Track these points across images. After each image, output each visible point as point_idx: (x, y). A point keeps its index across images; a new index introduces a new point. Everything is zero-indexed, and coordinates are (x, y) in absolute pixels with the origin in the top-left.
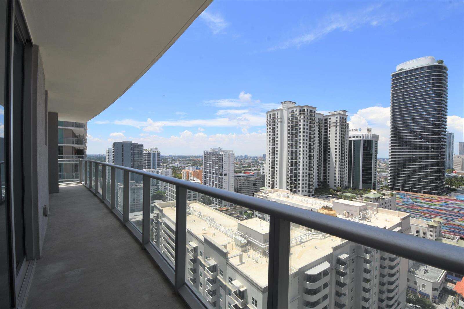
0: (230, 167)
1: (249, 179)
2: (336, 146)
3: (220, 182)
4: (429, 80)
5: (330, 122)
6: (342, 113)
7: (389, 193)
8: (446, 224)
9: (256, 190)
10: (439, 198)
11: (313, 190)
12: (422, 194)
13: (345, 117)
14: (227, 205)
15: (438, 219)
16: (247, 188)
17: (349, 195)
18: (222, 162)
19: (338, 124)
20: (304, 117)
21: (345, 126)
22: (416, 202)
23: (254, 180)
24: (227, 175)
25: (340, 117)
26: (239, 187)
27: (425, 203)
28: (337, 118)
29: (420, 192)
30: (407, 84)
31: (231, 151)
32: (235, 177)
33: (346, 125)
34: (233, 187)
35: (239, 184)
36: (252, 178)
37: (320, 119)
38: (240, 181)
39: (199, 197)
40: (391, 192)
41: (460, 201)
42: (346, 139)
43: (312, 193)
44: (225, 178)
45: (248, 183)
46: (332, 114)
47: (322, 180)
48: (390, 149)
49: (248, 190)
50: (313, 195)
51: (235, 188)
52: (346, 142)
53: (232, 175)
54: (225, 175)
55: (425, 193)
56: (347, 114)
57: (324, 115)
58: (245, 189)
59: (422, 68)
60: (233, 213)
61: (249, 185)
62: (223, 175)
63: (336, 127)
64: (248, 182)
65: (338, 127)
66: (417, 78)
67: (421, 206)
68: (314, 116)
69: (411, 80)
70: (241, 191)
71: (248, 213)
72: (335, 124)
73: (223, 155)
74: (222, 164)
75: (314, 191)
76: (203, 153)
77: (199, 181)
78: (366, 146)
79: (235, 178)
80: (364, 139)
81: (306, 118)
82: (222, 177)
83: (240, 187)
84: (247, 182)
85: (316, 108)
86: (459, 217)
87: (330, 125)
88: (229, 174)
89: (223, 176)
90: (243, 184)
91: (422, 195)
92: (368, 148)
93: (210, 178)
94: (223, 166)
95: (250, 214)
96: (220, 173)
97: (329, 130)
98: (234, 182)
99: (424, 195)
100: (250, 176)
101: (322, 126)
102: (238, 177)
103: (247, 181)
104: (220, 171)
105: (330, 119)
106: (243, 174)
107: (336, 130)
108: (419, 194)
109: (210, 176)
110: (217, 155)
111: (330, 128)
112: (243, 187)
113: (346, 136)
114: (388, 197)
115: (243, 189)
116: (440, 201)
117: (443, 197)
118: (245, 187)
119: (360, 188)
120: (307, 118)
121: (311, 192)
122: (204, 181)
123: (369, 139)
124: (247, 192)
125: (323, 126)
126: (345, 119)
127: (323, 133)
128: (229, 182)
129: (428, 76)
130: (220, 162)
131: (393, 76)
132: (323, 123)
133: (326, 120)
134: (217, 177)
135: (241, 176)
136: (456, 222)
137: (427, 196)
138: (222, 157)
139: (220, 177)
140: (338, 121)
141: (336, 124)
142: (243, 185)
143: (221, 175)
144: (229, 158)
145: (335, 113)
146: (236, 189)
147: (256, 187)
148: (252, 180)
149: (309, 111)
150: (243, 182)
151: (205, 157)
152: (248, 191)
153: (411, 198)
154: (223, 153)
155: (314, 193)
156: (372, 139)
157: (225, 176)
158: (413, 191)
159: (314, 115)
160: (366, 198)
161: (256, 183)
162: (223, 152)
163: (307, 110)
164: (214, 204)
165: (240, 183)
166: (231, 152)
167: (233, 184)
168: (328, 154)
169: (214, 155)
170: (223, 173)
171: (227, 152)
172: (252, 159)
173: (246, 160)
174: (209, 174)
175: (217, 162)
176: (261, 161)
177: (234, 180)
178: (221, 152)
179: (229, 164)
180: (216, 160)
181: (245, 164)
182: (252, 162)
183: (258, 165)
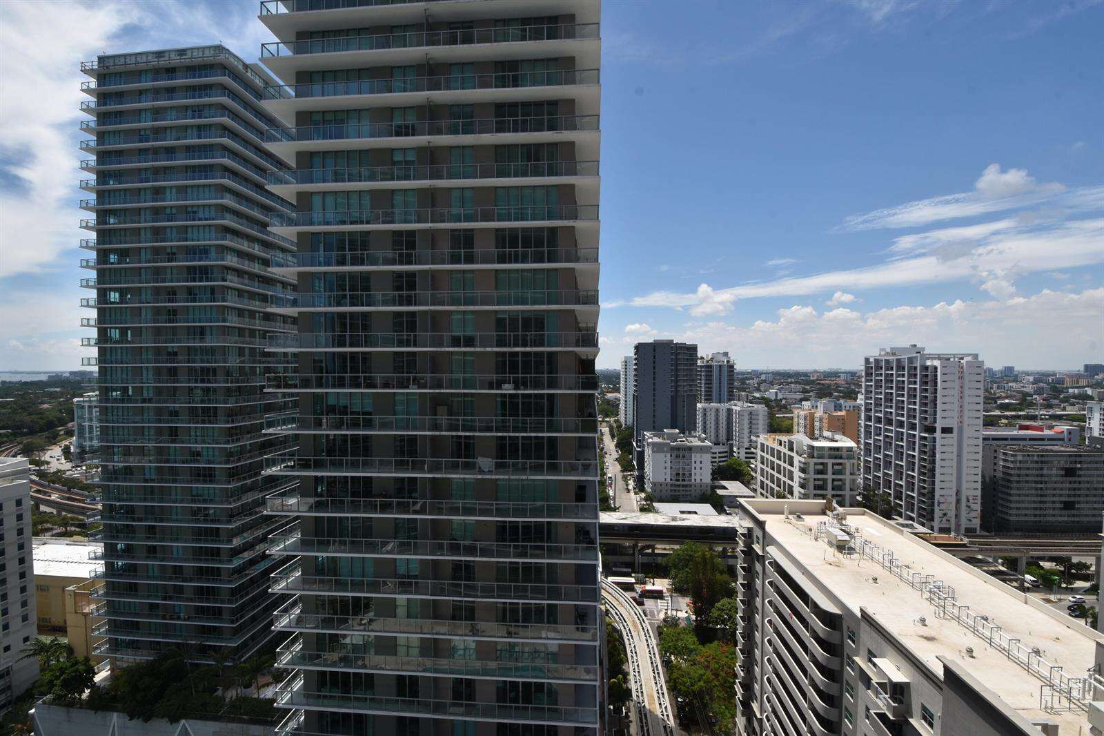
0: (966, 406)
1: (1047, 451)
3: (925, 453)
9: (1079, 493)
14: (953, 526)
16: (1036, 482)
18: (936, 390)
23: (1070, 456)
24: (955, 431)
26: (999, 475)
31: (969, 355)
32: (984, 439)
34: (979, 471)
35: (1001, 463)
36: (1056, 448)
38: (1004, 454)
39: (851, 490)
44: (944, 442)
45: (1040, 465)
49: (1041, 489)
51: (983, 477)
53: (975, 432)
54: (946, 430)
58: (1027, 482)
60: (980, 557)
61: (1045, 472)
62: (939, 430)
64: (1042, 462)
70: (1008, 488)
71: (1042, 568)
73: (936, 368)
74: (936, 397)
76: (863, 363)
77: (849, 443)
79: (986, 442)
82: (935, 438)
83: (1004, 473)
84: (1037, 462)
88: (960, 430)
89: (938, 434)
90: (1018, 465)
93: (887, 436)
94: (939, 402)
95: (1053, 572)
96: (927, 423)
98: (979, 456)
100: (1049, 440)
102: (994, 439)
103: (1036, 458)
104: (926, 418)
106: (1015, 432)
109: (886, 430)
110: (915, 368)
112: (1019, 475)
115: (1018, 482)
118: (1027, 475)
122: (866, 444)
124: (1037, 495)
128: (959, 456)
130: (926, 390)
134: (914, 435)
135: (1006, 439)
138: (936, 376)
139: (925, 438)
142: (1019, 469)
143: (931, 430)
144: (961, 378)
146: (987, 479)
147: (1075, 482)
148: (1058, 455)
150: (1020, 458)
151: (868, 374)
152: (1039, 492)
154: (937, 363)
157: (944, 435)
161: (1079, 466)
162: (939, 359)
164: (900, 515)
165: (1004, 460)
166: (967, 359)
167: (979, 464)
169: (904, 368)
170: (939, 426)
171: (952, 360)
172: (1036, 382)
173: (1010, 384)
174: (885, 425)
175: (915, 389)
176: (1077, 387)
177: (980, 449)
178: (928, 359)
179: (961, 397)
180: (910, 383)
181: (1006, 398)
182: (1039, 391)
183: (1066, 400)
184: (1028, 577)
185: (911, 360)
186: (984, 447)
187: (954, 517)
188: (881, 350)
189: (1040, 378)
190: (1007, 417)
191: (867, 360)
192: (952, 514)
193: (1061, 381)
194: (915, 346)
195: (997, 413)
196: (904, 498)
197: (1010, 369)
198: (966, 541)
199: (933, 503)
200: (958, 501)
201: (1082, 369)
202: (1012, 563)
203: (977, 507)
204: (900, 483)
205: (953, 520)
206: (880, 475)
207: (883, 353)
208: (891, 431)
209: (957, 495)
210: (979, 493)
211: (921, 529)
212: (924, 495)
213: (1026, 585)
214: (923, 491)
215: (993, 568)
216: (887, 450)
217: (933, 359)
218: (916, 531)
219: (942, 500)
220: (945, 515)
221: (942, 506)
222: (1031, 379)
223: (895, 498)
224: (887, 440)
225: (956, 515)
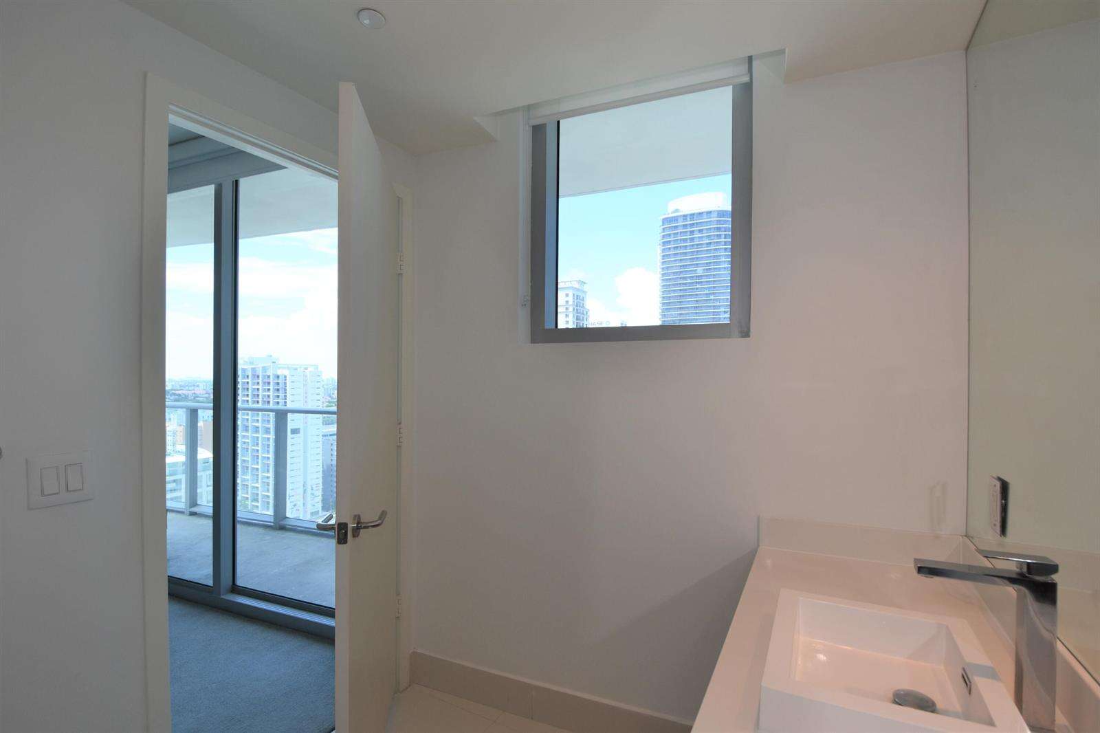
4: (719, 236)
6: (577, 286)
13: (582, 295)
18: (285, 396)
19: (571, 309)
21: (583, 313)
24: (302, 431)
25: (574, 295)
28: (567, 295)
30: (685, 240)
31: (312, 366)
32: (323, 436)
33: (585, 313)
34: (320, 463)
44: (293, 441)
51: (323, 467)
53: (316, 430)
54: (294, 431)
56: (586, 288)
59: (709, 213)
62: (289, 432)
63: (567, 316)
65: (571, 315)
66: (700, 231)
69: (692, 232)
73: (285, 377)
74: (285, 402)
79: (325, 438)
88: (306, 429)
89: (288, 435)
93: (244, 443)
98: (320, 450)
102: (331, 435)
110: (269, 377)
126: (583, 300)
128: (305, 452)
129: (718, 229)
130: (278, 396)
131: (665, 221)
134: (269, 439)
138: (285, 383)
140: (571, 303)
144: (305, 385)
146: (326, 468)
154: (286, 372)
157: (294, 436)
162: (288, 368)
166: (311, 369)
167: (320, 457)
169: (258, 377)
170: (289, 429)
171: (299, 369)
175: (269, 396)
177: (320, 445)
178: (279, 368)
179: (306, 402)
180: (264, 390)
185: (264, 369)
186: (323, 443)
187: (302, 505)
192: (300, 504)
194: (271, 356)
196: (260, 500)
200: (305, 491)
203: (319, 493)
204: (257, 485)
205: (301, 508)
208: (247, 437)
209: (304, 486)
210: (320, 481)
216: (244, 456)
217: (284, 368)
219: (292, 493)
220: (295, 505)
221: (293, 499)
223: (252, 501)
224: (245, 446)
225: (304, 504)
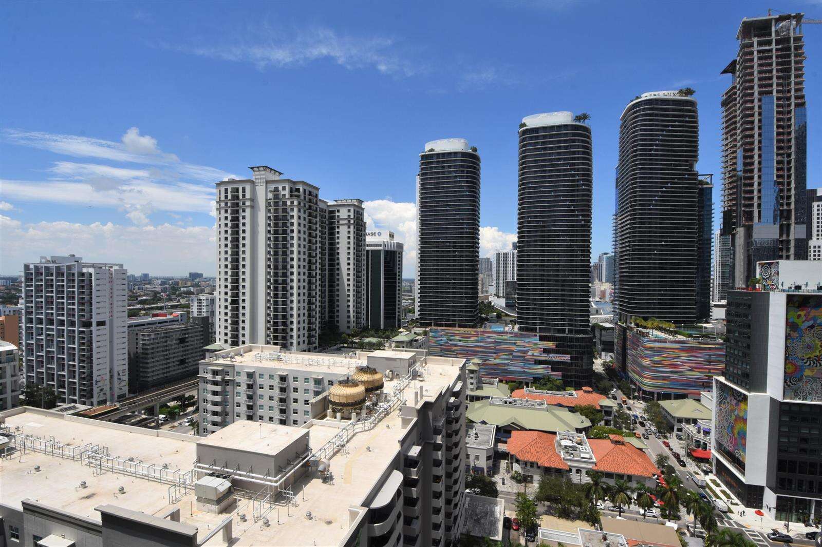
0: (115, 304)
1: (169, 329)
2: (349, 259)
3: (83, 344)
4: (463, 171)
5: (338, 216)
6: (356, 204)
7: (421, 332)
8: (483, 365)
9: (187, 352)
10: (475, 331)
11: (316, 339)
12: (457, 328)
13: (361, 211)
14: (108, 398)
15: (476, 360)
16: (163, 351)
17: (374, 340)
18: (91, 292)
19: (352, 222)
20: (299, 203)
21: (362, 226)
22: (451, 340)
23: (182, 330)
24: (107, 323)
25: (354, 210)
26: (140, 351)
27: (460, 341)
28: (349, 211)
29: (454, 326)
31: (117, 265)
32: (129, 327)
34: (126, 351)
35: (141, 342)
36: (174, 327)
37: (322, 210)
38: (143, 335)
39: (13, 391)
40: (424, 329)
41: (495, 332)
42: (363, 248)
43: (314, 345)
44: (98, 333)
45: (165, 339)
46: (340, 202)
47: (327, 318)
48: (419, 265)
49: (167, 355)
50: (315, 348)
51: (129, 354)
52: (363, 253)
53: (122, 322)
54: (100, 324)
55: (460, 326)
56: (363, 205)
57: (329, 204)
58: (158, 352)
59: (456, 153)
60: (129, 414)
61: (169, 343)
62: (94, 324)
63: (349, 227)
64: (167, 337)
65: (352, 227)
66: (450, 167)
67: (456, 345)
68: (316, 204)
69: (443, 167)
70: (146, 358)
71: (169, 407)
72: (346, 222)
73: (91, 274)
74: (91, 298)
75: (317, 341)
76: (23, 269)
77: (12, 347)
78: (388, 259)
79: (130, 329)
80: (386, 249)
81: (302, 204)
82: (91, 331)
83: (143, 349)
84: (163, 338)
85: (318, 189)
86: (495, 353)
87: (338, 222)
88: (111, 322)
89: (94, 328)
90: (152, 341)
91: (457, 330)
92: (391, 262)
93: (49, 335)
94: (94, 302)
95: (175, 407)
96: (84, 320)
97: (337, 230)
98: (126, 340)
99: (459, 329)
100: (170, 322)
101: (325, 223)
102: (136, 326)
103: (163, 335)
104: (83, 316)
105: (338, 211)
106: (150, 319)
107: (349, 232)
108: (454, 329)
109: (48, 329)
110: (73, 274)
111: (338, 227)
112: (153, 349)
113: (363, 243)
114: (421, 338)
115: (152, 353)
116: (476, 335)
117: (479, 330)
118: (158, 347)
119: (382, 326)
120: (305, 206)
121: (314, 343)
122: (28, 345)
123: (393, 249)
124: (164, 360)
125: (327, 222)
126: (362, 215)
127: (327, 236)
128: (111, 342)
129: (462, 166)
130: (83, 293)
131: (423, 157)
132: (327, 217)
133: (332, 212)
134: (74, 331)
135: (144, 325)
136: (493, 361)
137: (462, 330)
138: (91, 281)
139: (83, 332)
140: (352, 217)
141: (349, 221)
142: (152, 344)
143: (88, 324)
144: (111, 282)
145: (344, 202)
146: (132, 356)
147: (185, 346)
148: (175, 331)
149: (307, 193)
150: (153, 337)
151: (28, 279)
152: (166, 357)
153: (445, 335)
154: (91, 270)
155: (317, 344)
156: (396, 249)
157: (99, 328)
158: (447, 325)
159: (315, 202)
160: (397, 342)
161: (187, 336)
162: (94, 267)
163: (305, 190)
164: (64, 401)
165: (143, 340)
166: (115, 268)
167: (126, 345)
168: (337, 272)
169: (63, 275)
170: (94, 321)
171: (103, 268)
172: (163, 284)
173: (147, 286)
174: (46, 325)
175: (74, 292)
176: (186, 287)
177: (126, 335)
178: (84, 267)
179: (111, 297)
180: (69, 287)
181: (144, 295)
182: (164, 290)
183: (180, 295)
184: (161, 416)
185: (69, 267)
186: (129, 333)
187: (109, 390)
188: (42, 258)
189: (165, 281)
190: (144, 309)
191: (27, 267)
192: (107, 389)
193: (177, 283)
194: (74, 256)
195: (139, 306)
196: (66, 386)
197: (146, 275)
198: (118, 405)
199: (92, 383)
200: (112, 377)
201: (188, 276)
202: (151, 411)
203: (126, 378)
204: (63, 373)
205: (108, 393)
206: (43, 370)
207: (44, 261)
208: (52, 330)
209: (110, 372)
210: (126, 367)
211: (81, 407)
212: (84, 379)
213: (160, 422)
214: (83, 376)
215: (138, 419)
216: (49, 347)
217: (88, 267)
218: (78, 410)
219: (99, 379)
220: (102, 390)
221: (99, 384)
222: (160, 282)
223: (58, 388)
224: (49, 338)
225: (110, 388)
